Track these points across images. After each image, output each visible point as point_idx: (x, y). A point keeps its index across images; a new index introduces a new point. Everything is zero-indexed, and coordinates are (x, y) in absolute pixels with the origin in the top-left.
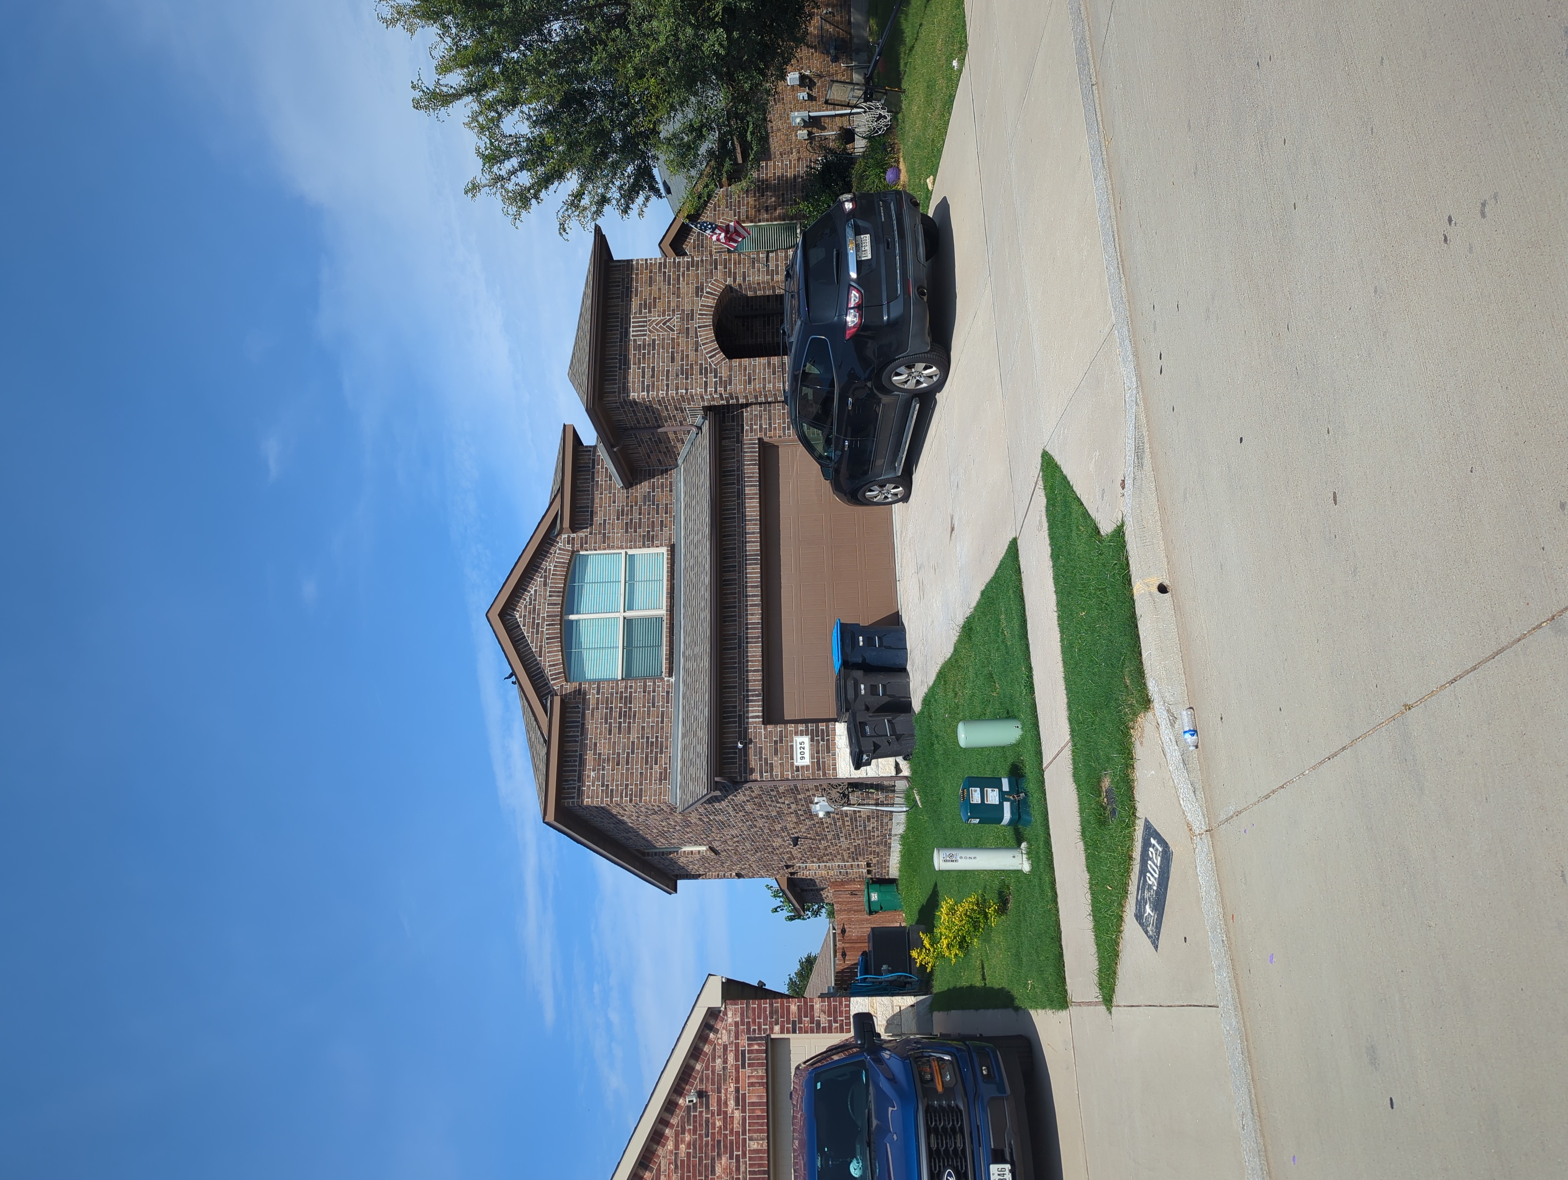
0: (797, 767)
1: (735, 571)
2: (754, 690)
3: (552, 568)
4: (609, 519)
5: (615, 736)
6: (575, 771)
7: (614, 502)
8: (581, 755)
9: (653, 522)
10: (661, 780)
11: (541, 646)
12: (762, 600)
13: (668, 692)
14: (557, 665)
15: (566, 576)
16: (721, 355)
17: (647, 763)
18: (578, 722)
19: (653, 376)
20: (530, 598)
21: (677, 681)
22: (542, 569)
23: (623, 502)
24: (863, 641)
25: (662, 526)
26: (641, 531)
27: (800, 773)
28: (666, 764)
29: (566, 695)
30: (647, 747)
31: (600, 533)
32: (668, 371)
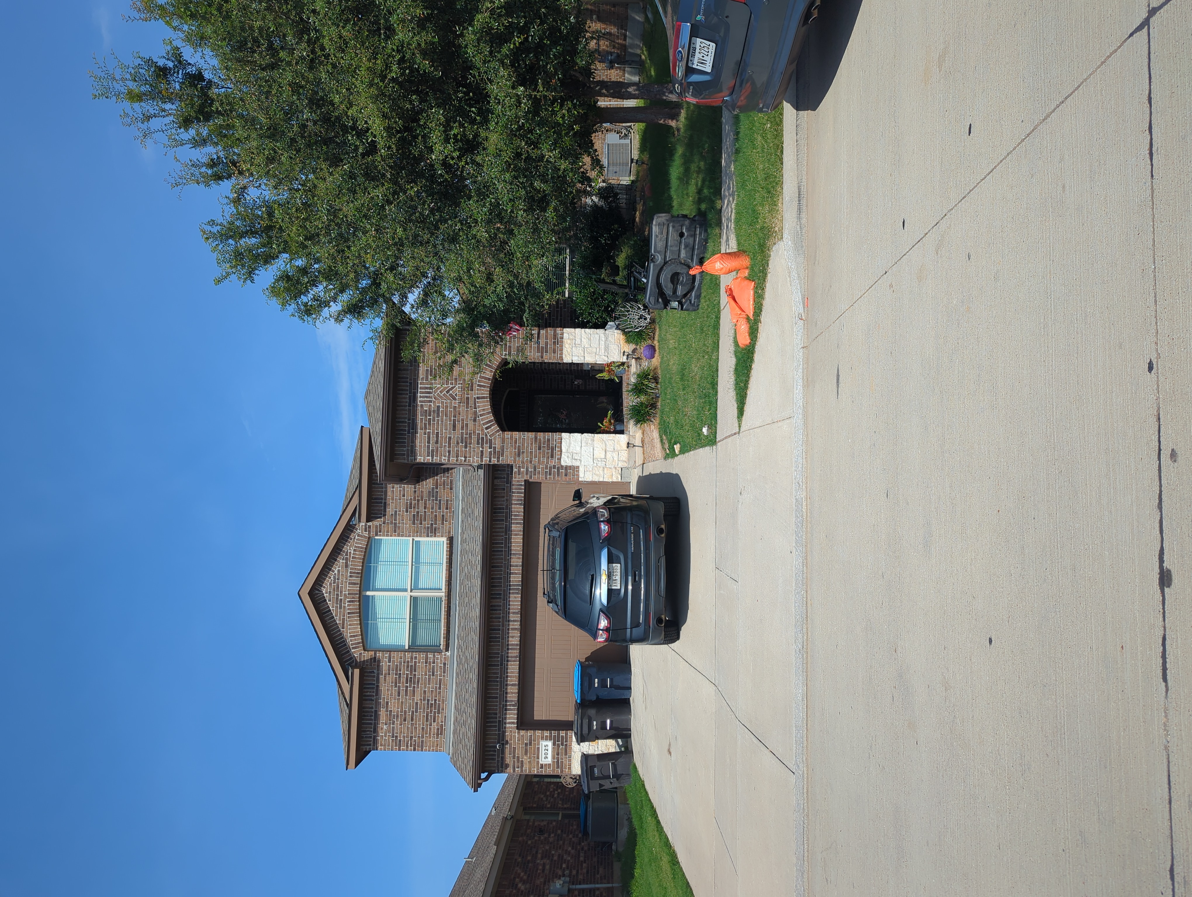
0: (542, 765)
1: (500, 598)
2: (512, 701)
3: (352, 552)
4: (400, 511)
5: (402, 697)
6: (371, 724)
7: (404, 496)
8: (376, 711)
9: (436, 516)
10: (438, 735)
11: (343, 619)
12: (521, 625)
13: (445, 664)
14: (356, 636)
15: (364, 559)
16: (495, 427)
17: (427, 721)
18: (374, 684)
19: (437, 442)
20: (334, 577)
21: (452, 655)
22: (344, 552)
23: (411, 496)
24: (598, 683)
25: (443, 520)
26: (426, 524)
27: (544, 770)
28: (442, 722)
29: (364, 661)
30: (428, 707)
31: (392, 523)
32: (450, 438)
